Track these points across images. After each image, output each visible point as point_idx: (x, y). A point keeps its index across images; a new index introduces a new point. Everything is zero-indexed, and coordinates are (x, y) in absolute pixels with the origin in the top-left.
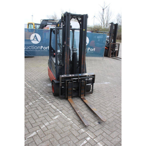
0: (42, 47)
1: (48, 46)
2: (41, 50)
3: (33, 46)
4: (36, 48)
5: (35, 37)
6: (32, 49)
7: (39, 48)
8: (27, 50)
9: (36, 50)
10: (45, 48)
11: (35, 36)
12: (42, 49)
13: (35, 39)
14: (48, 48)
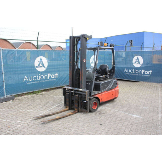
0: (143, 71)
1: (151, 71)
2: (142, 74)
3: (134, 70)
4: (137, 72)
5: (137, 60)
6: (133, 73)
7: (140, 71)
8: (128, 74)
9: (137, 74)
10: (146, 73)
11: (138, 58)
12: (144, 73)
13: (137, 62)
14: (150, 73)
